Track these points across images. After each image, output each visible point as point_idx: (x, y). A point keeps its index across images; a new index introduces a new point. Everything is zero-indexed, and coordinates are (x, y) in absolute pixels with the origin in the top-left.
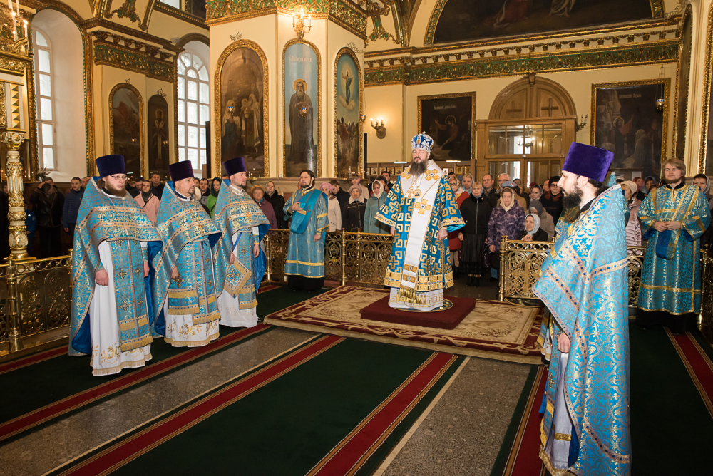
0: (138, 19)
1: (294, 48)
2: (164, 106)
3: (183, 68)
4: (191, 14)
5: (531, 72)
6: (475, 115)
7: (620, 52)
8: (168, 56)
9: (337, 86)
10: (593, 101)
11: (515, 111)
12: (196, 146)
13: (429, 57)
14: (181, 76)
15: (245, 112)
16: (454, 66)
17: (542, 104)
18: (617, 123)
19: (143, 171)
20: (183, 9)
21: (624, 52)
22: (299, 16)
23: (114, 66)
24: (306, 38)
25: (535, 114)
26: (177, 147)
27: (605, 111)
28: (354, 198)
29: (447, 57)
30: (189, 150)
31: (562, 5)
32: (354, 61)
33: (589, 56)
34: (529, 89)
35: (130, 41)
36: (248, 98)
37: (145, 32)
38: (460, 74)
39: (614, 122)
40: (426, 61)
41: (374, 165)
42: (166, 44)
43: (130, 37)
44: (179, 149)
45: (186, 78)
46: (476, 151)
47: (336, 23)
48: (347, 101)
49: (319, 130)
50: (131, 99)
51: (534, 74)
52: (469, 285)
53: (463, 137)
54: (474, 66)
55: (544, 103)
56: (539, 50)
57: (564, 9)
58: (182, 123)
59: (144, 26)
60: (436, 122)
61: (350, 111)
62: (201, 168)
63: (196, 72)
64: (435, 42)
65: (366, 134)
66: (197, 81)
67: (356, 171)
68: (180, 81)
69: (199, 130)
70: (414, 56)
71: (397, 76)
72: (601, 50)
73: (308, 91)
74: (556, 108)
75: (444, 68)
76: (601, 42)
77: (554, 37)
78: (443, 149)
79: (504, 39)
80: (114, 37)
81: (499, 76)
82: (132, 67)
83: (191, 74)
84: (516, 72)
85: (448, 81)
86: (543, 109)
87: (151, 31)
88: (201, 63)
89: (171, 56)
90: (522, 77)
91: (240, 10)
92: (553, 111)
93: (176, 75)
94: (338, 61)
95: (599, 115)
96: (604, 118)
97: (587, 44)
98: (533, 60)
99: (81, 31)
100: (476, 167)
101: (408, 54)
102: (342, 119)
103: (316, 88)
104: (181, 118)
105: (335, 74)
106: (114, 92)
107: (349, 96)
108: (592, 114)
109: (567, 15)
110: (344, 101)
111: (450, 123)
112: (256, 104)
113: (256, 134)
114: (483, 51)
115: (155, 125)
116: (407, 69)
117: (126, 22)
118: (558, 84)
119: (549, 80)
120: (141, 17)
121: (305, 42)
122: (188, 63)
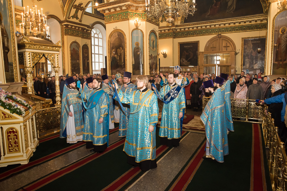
0: (79, 18)
1: (135, 31)
2: (87, 48)
3: (93, 34)
4: (96, 15)
5: (219, 33)
6: (199, 49)
7: (252, 26)
8: (88, 30)
9: (149, 44)
10: (242, 44)
11: (214, 48)
12: (98, 61)
13: (182, 28)
14: (93, 37)
15: (119, 53)
16: (191, 31)
17: (223, 45)
18: (251, 52)
19: (81, 71)
20: (93, 13)
21: (253, 26)
22: (136, 21)
23: (71, 36)
24: (139, 28)
25: (221, 50)
26: (92, 62)
27: (247, 47)
28: (156, 82)
29: (189, 28)
30: (96, 63)
31: (231, 9)
32: (155, 34)
33: (241, 27)
34: (219, 40)
35: (76, 27)
36: (120, 49)
37: (81, 23)
38: (194, 34)
39: (250, 51)
40: (181, 30)
41: (162, 68)
42: (88, 26)
43: (76, 25)
44: (93, 63)
45: (94, 37)
46: (199, 62)
47: (149, 22)
48: (153, 49)
49: (144, 59)
50: (77, 47)
51: (221, 34)
52: (194, 111)
53: (195, 57)
54: (199, 31)
55: (224, 45)
56: (222, 26)
57: (231, 10)
58: (93, 54)
59: (81, 21)
60: (185, 52)
61: (154, 51)
62: (100, 69)
63: (98, 35)
64: (184, 23)
65: (159, 59)
66: (98, 38)
67: (156, 72)
68: (93, 39)
69: (99, 56)
70: (177, 28)
71: (170, 35)
72: (245, 25)
73: (140, 46)
74: (229, 47)
75: (188, 32)
76: (245, 22)
77: (228, 21)
78: (188, 61)
79: (209, 22)
80: (71, 25)
81: (208, 35)
82: (77, 35)
83: (96, 36)
84: (214, 33)
85: (189, 37)
86: (224, 47)
87: (83, 23)
88: (99, 31)
89: (90, 30)
90: (216, 35)
91: (116, 19)
92: (228, 47)
93: (91, 36)
94: (149, 35)
95: (245, 49)
96: (246, 50)
97: (240, 23)
98: (220, 29)
99: (60, 24)
100: (199, 69)
101: (174, 28)
102: (151, 55)
103: (143, 45)
104: (93, 52)
105: (149, 40)
106: (71, 45)
107: (154, 46)
108: (242, 49)
109: (233, 13)
110: (152, 48)
111: (190, 52)
112: (123, 51)
113: (123, 61)
114: (202, 26)
115: (84, 55)
116: (174, 33)
117: (75, 20)
118: (229, 38)
119: (226, 36)
120: (80, 18)
121: (139, 29)
122: (95, 32)
